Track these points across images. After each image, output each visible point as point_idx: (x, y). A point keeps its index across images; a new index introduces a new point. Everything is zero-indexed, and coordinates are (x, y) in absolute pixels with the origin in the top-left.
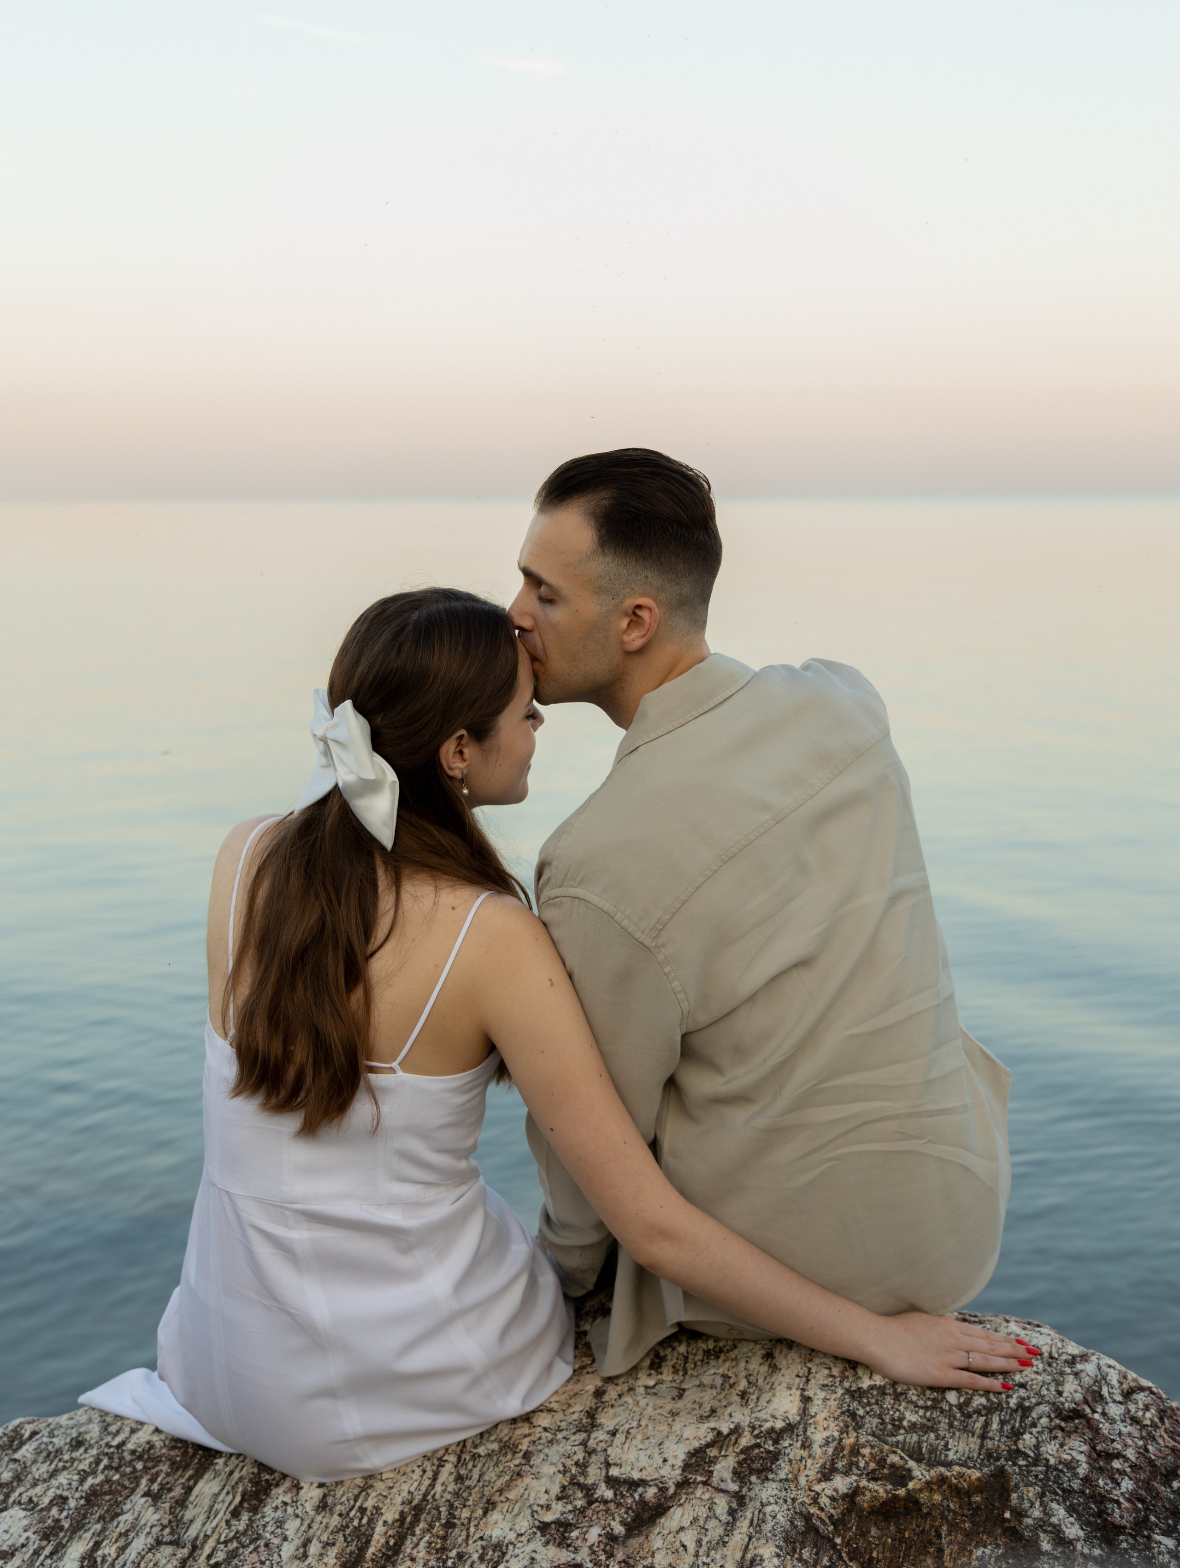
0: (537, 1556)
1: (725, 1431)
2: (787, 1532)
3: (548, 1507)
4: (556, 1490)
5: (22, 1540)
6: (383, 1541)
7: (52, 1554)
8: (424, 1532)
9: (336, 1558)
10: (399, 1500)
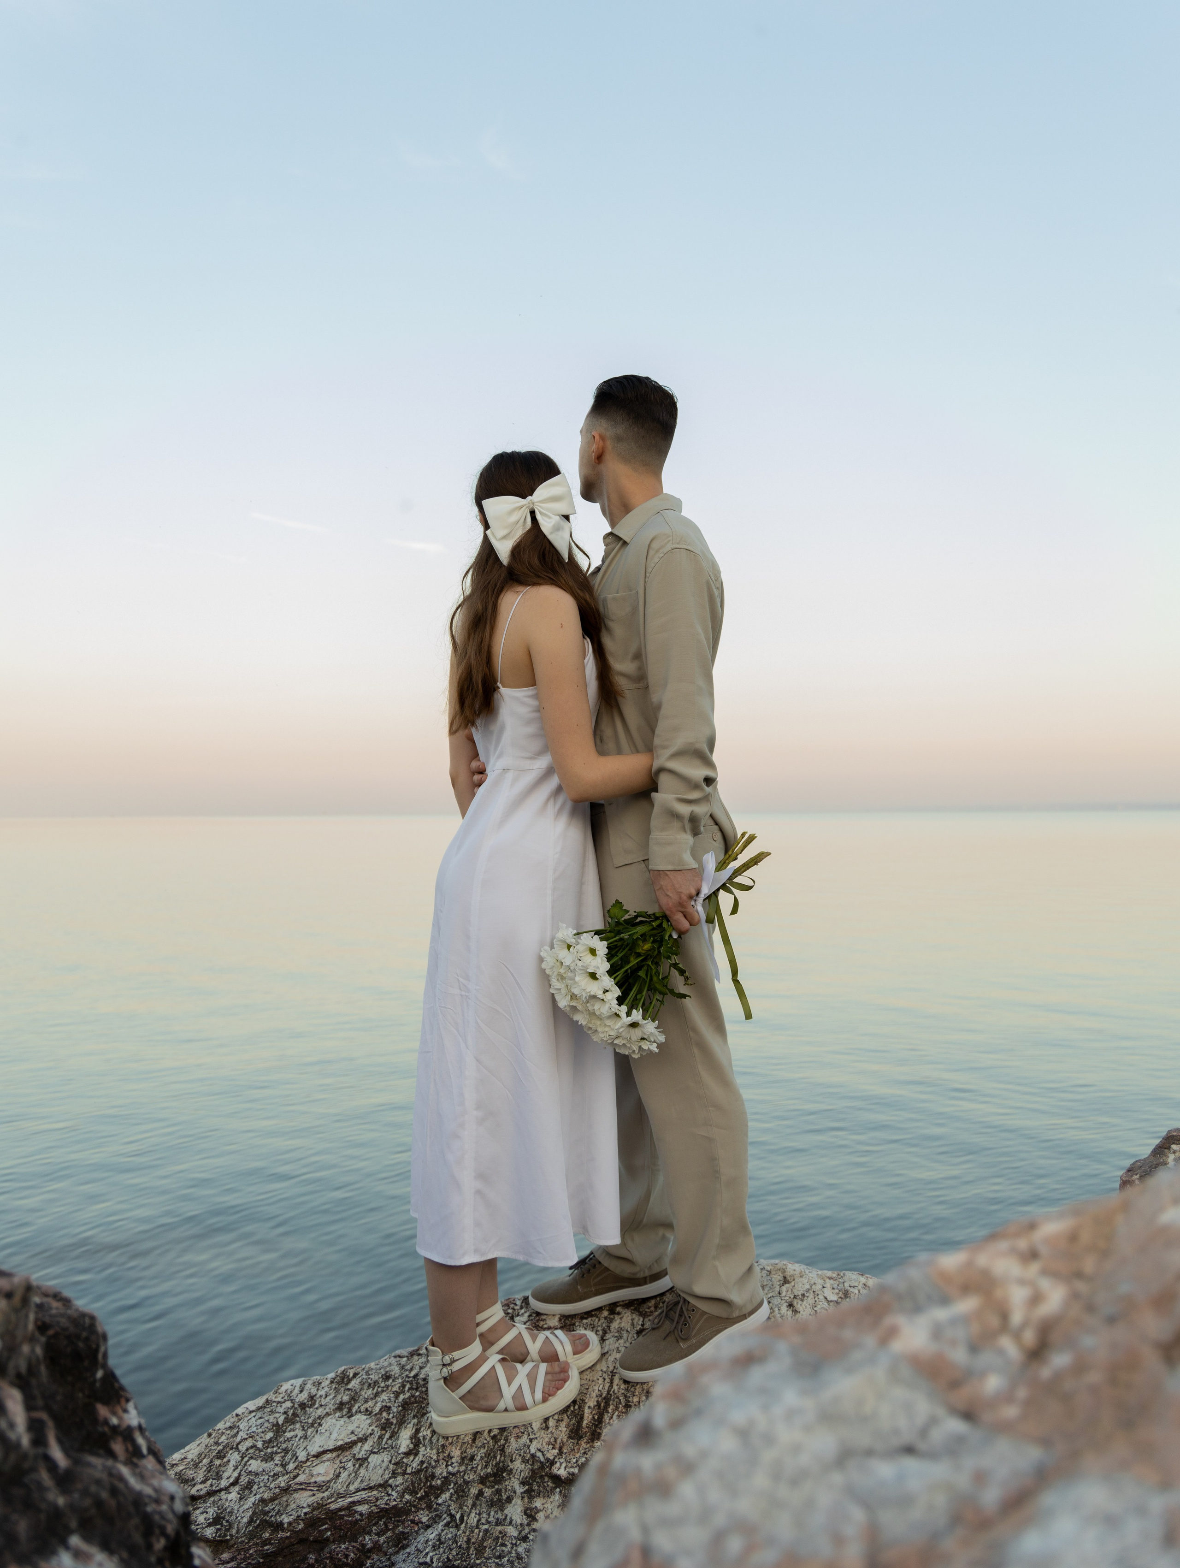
5: (370, 1431)
6: (591, 1417)
7: (390, 1438)
8: (614, 1411)
9: (566, 1427)
10: (594, 1395)
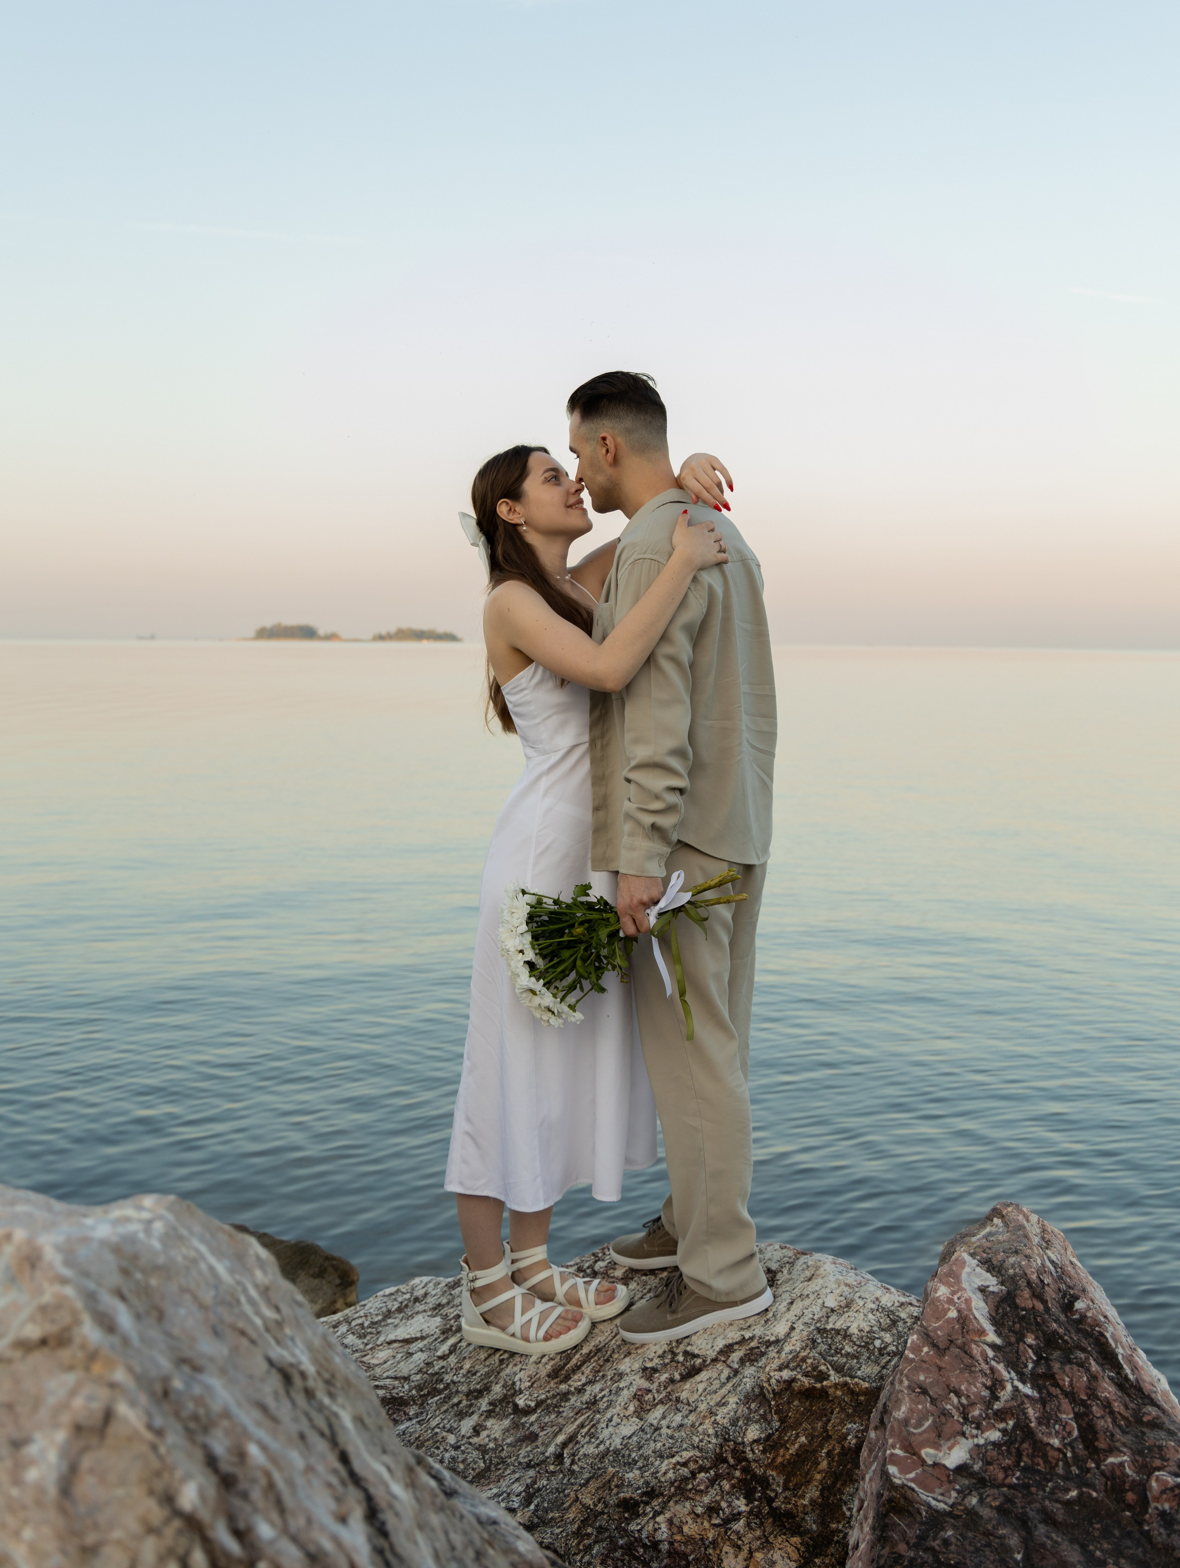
0: (634, 1382)
1: (747, 1337)
2: (748, 1393)
3: (652, 1360)
4: (660, 1352)
5: (433, 1333)
6: (575, 1362)
7: (442, 1341)
8: (594, 1361)
9: (552, 1366)
10: (593, 1344)
